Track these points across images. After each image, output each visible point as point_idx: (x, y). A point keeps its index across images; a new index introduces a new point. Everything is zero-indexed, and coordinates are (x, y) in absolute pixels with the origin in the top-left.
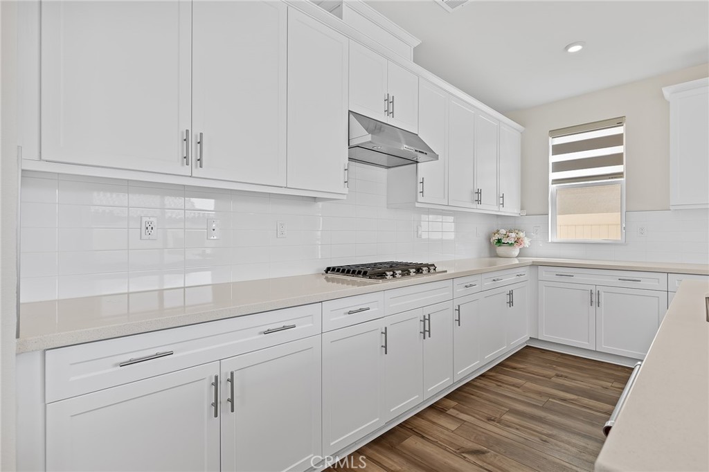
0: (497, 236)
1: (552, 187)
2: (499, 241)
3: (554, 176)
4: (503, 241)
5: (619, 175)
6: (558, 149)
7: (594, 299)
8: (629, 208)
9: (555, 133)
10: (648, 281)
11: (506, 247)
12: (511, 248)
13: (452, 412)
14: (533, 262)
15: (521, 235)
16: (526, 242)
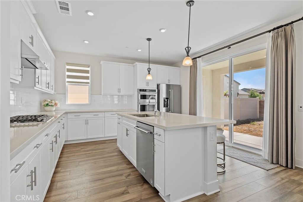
0: (46, 103)
1: (67, 84)
2: (47, 104)
3: (67, 80)
4: (49, 105)
5: (88, 83)
6: (69, 70)
7: (87, 122)
8: (92, 93)
9: (68, 64)
10: (101, 115)
11: (51, 107)
12: (52, 107)
13: (61, 171)
14: (66, 112)
15: (56, 102)
16: (59, 105)
